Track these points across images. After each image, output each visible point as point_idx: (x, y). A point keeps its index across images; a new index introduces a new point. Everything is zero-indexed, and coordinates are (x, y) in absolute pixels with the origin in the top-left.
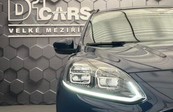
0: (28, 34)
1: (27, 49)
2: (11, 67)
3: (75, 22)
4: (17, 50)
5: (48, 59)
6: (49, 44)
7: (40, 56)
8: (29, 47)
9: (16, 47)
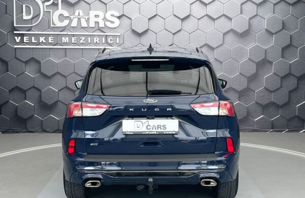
1: (38, 62)
2: (18, 86)
3: (99, 29)
4: (25, 64)
5: (65, 77)
6: (66, 57)
7: (55, 72)
8: (40, 61)
9: (24, 61)
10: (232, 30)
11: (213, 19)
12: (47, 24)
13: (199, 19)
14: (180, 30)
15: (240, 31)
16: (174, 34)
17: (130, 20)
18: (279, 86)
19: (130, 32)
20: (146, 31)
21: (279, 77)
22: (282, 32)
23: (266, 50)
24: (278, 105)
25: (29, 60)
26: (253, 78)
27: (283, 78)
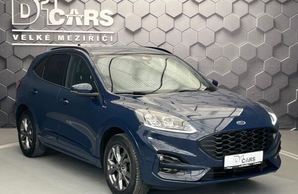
0: (36, 42)
2: (16, 82)
3: (93, 27)
4: (23, 61)
9: (22, 58)
10: (223, 29)
11: (205, 18)
12: (43, 23)
13: (191, 18)
14: (172, 29)
15: (231, 29)
16: (166, 33)
17: (123, 19)
18: (270, 84)
19: (123, 31)
20: (139, 30)
21: (269, 76)
22: (273, 31)
23: (257, 49)
24: (269, 103)
25: (26, 57)
26: (244, 76)
27: (274, 77)
